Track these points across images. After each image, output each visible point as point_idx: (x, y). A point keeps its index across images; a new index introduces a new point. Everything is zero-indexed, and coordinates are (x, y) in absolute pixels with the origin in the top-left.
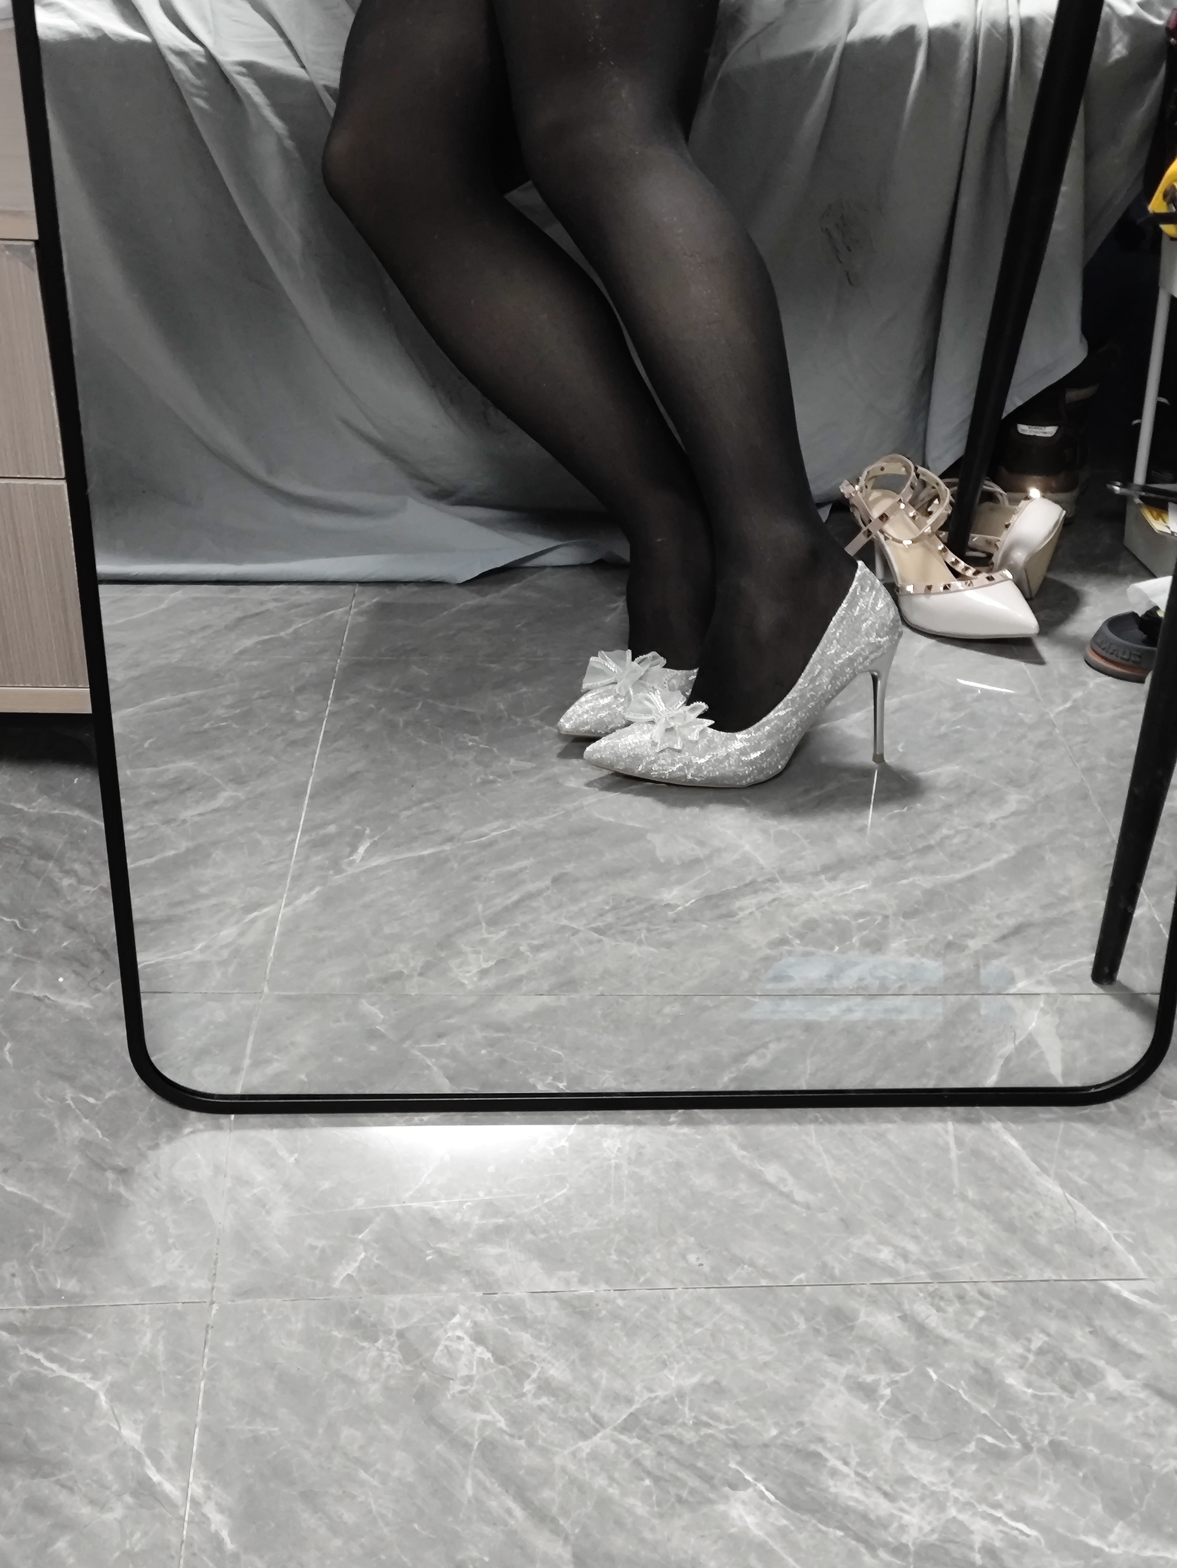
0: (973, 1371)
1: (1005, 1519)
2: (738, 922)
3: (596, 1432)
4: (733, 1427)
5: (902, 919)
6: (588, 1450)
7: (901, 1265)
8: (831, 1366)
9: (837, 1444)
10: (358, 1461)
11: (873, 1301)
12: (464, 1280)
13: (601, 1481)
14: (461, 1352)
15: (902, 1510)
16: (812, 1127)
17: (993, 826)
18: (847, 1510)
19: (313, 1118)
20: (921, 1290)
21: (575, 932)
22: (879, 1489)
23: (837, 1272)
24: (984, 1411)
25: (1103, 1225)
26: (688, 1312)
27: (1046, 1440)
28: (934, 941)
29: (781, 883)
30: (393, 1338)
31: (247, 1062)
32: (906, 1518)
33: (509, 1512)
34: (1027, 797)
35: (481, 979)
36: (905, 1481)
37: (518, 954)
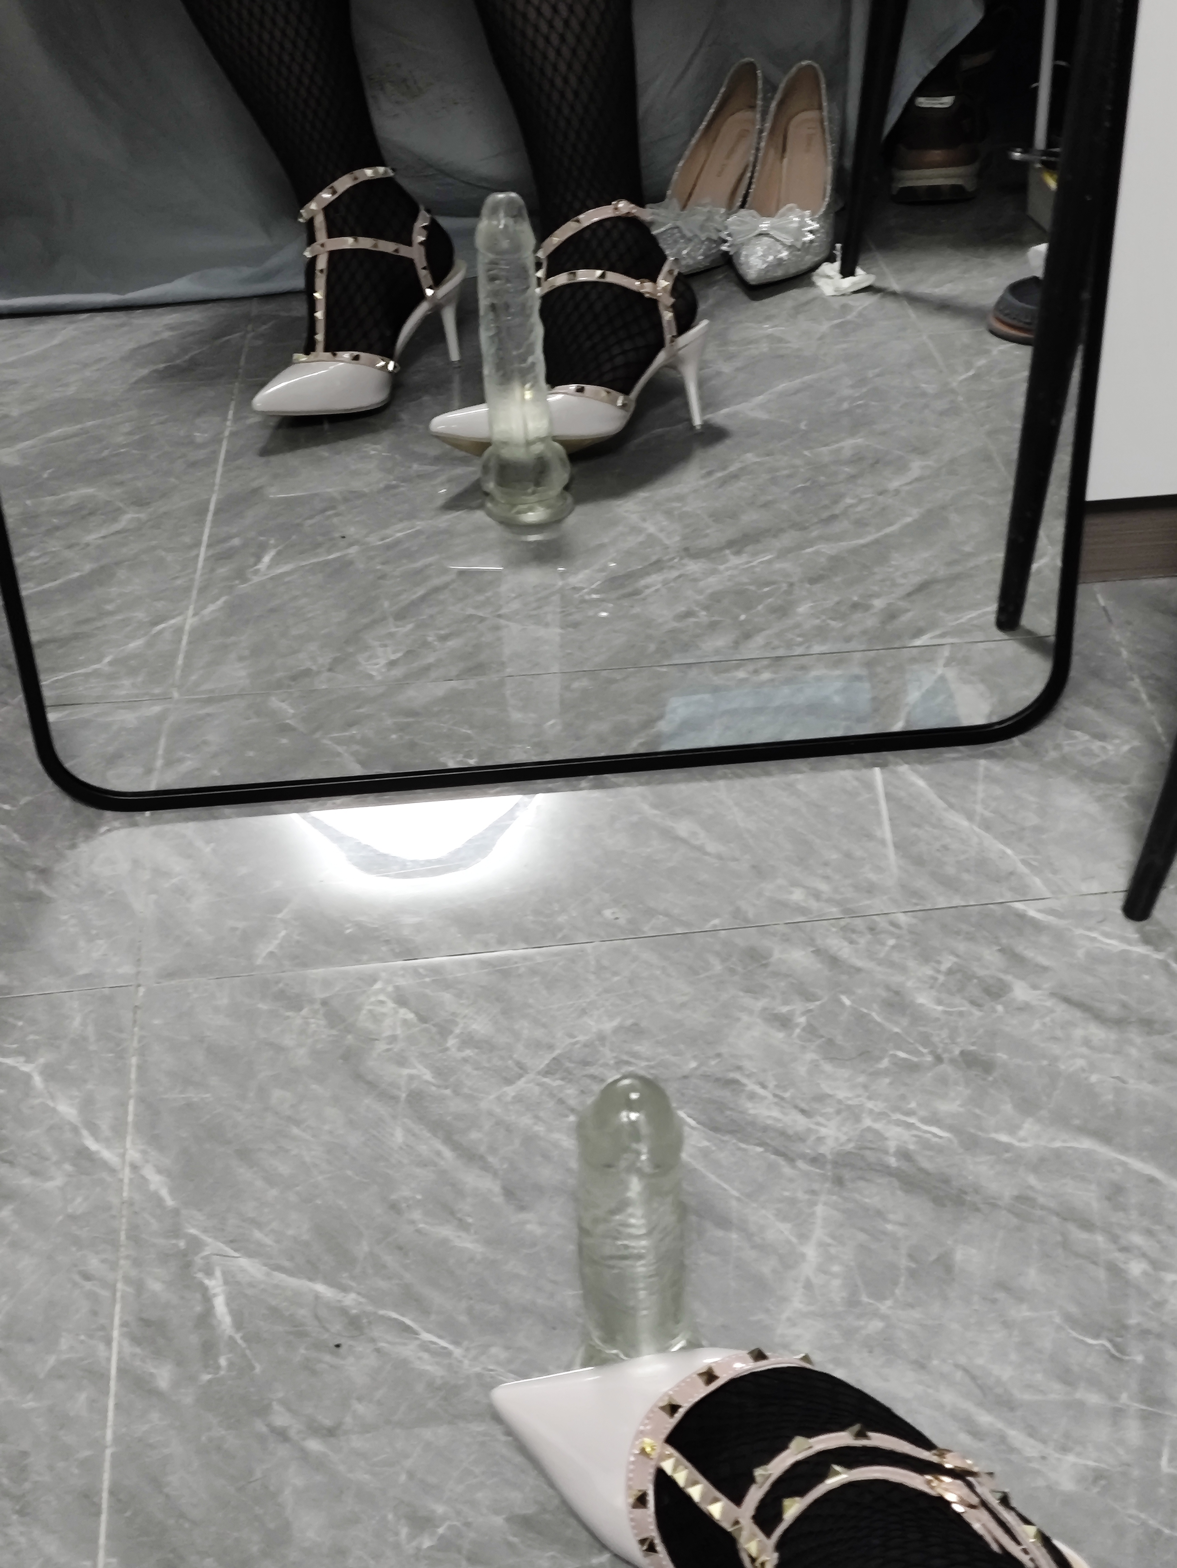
0: (884, 994)
1: (919, 1124)
2: (644, 599)
3: (520, 1076)
4: (652, 1063)
5: (808, 586)
6: (513, 1094)
7: (814, 904)
8: (747, 1000)
9: (755, 1070)
10: (289, 1119)
11: (786, 939)
12: (384, 949)
13: (526, 1121)
14: (384, 1014)
15: (818, 1124)
16: (721, 783)
17: (897, 492)
18: (765, 1129)
19: (227, 810)
20: (833, 925)
21: (482, 620)
22: (796, 1107)
23: (751, 915)
24: (896, 1030)
25: (1009, 851)
26: (605, 962)
27: (957, 1051)
28: (838, 603)
29: (685, 561)
30: (317, 1006)
31: (159, 763)
32: (823, 1131)
33: (439, 1154)
34: (930, 463)
35: (389, 670)
36: (821, 1098)
37: (425, 644)
